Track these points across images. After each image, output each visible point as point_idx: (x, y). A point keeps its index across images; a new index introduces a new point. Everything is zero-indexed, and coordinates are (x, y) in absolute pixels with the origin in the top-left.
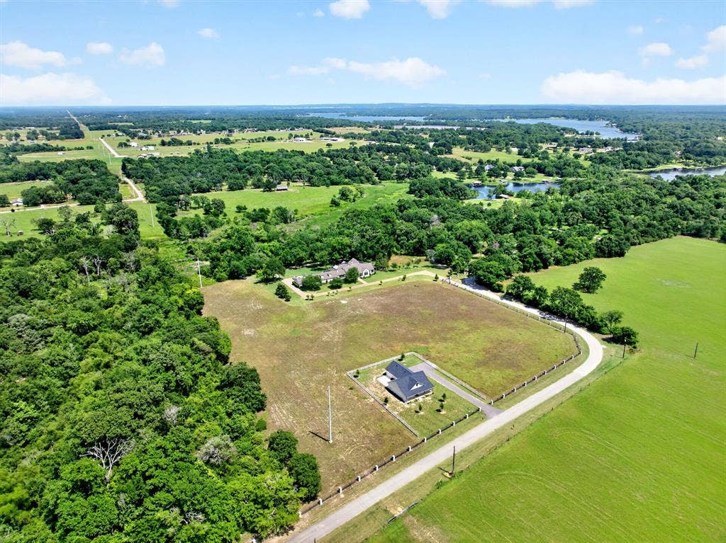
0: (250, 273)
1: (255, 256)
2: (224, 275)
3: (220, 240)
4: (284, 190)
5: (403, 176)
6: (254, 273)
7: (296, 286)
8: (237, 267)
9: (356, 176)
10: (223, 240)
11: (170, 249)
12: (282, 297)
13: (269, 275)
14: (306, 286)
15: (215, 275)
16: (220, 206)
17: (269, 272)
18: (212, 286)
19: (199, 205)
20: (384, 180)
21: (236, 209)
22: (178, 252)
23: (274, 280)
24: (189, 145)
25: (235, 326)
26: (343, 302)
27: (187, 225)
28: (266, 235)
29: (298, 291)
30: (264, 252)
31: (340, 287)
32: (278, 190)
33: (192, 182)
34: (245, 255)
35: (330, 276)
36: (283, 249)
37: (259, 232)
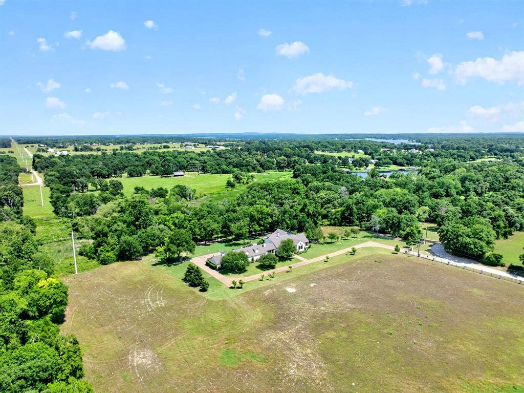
0: (147, 251)
1: (154, 229)
2: (111, 255)
3: (111, 214)
4: (180, 176)
5: (283, 166)
6: (151, 252)
7: (213, 268)
8: (129, 244)
9: (243, 166)
10: (115, 214)
11: (54, 228)
12: (194, 285)
13: (173, 253)
14: (226, 268)
15: (99, 256)
16: (118, 187)
17: (174, 248)
18: (91, 271)
19: (97, 187)
20: (267, 170)
21: (134, 191)
22: (62, 230)
23: (179, 260)
24: (98, 151)
25: (119, 343)
26: (291, 290)
27: (78, 202)
28: (166, 208)
29: (215, 274)
30: (165, 225)
31: (273, 267)
32: (175, 176)
33: (92, 169)
34: (140, 228)
35: (257, 251)
36: (190, 221)
37: (158, 205)
